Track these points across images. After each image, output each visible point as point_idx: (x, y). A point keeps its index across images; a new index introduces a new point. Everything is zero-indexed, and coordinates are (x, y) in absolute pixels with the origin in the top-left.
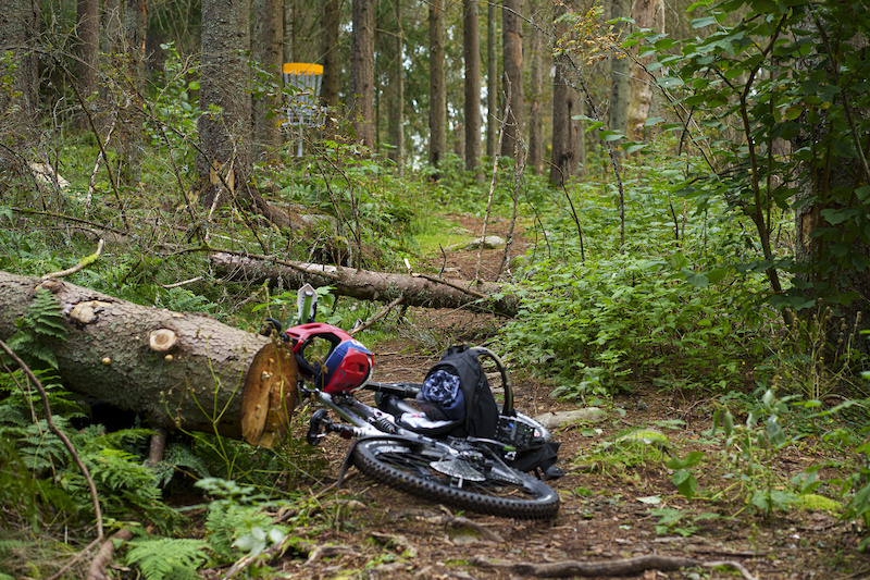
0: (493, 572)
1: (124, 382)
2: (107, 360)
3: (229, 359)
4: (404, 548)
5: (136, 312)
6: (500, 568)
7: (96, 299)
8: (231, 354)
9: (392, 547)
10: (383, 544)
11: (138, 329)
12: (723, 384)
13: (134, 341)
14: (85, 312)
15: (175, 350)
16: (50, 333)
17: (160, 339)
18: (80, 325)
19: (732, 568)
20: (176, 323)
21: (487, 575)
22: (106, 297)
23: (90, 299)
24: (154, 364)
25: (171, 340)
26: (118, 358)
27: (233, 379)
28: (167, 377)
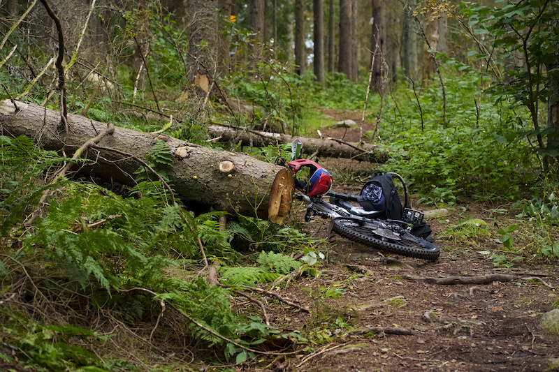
0: (414, 282)
1: (205, 189)
2: (195, 177)
3: (262, 177)
4: (366, 272)
5: (210, 152)
6: (418, 280)
7: (187, 145)
8: (264, 174)
9: (359, 271)
10: (353, 270)
11: (212, 161)
12: (512, 197)
13: (211, 167)
14: (182, 152)
15: (233, 172)
16: (164, 163)
17: (225, 166)
18: (180, 159)
19: (537, 280)
20: (232, 158)
21: (412, 283)
22: (192, 144)
23: (184, 145)
24: (222, 179)
25: (231, 167)
26: (201, 176)
27: (264, 187)
28: (229, 186)
